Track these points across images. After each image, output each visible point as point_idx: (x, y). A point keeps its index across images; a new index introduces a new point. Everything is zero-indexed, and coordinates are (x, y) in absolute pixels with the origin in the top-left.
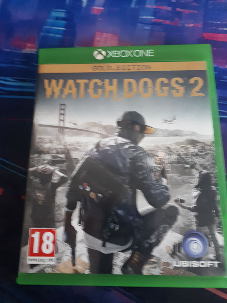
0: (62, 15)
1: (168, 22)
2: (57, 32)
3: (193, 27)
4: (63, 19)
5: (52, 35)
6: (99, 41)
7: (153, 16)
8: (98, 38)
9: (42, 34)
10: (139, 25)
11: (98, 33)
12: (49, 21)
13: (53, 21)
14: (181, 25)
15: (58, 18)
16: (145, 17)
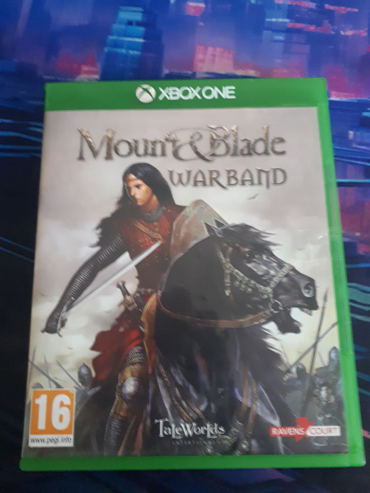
0: (138, 17)
1: (312, 28)
2: (131, 46)
3: (353, 36)
4: (138, 24)
5: (124, 51)
6: (202, 61)
7: (288, 17)
8: (200, 56)
9: (106, 50)
10: (266, 33)
11: (199, 48)
12: (116, 27)
13: (123, 27)
14: (333, 33)
15: (130, 23)
16: (274, 20)
